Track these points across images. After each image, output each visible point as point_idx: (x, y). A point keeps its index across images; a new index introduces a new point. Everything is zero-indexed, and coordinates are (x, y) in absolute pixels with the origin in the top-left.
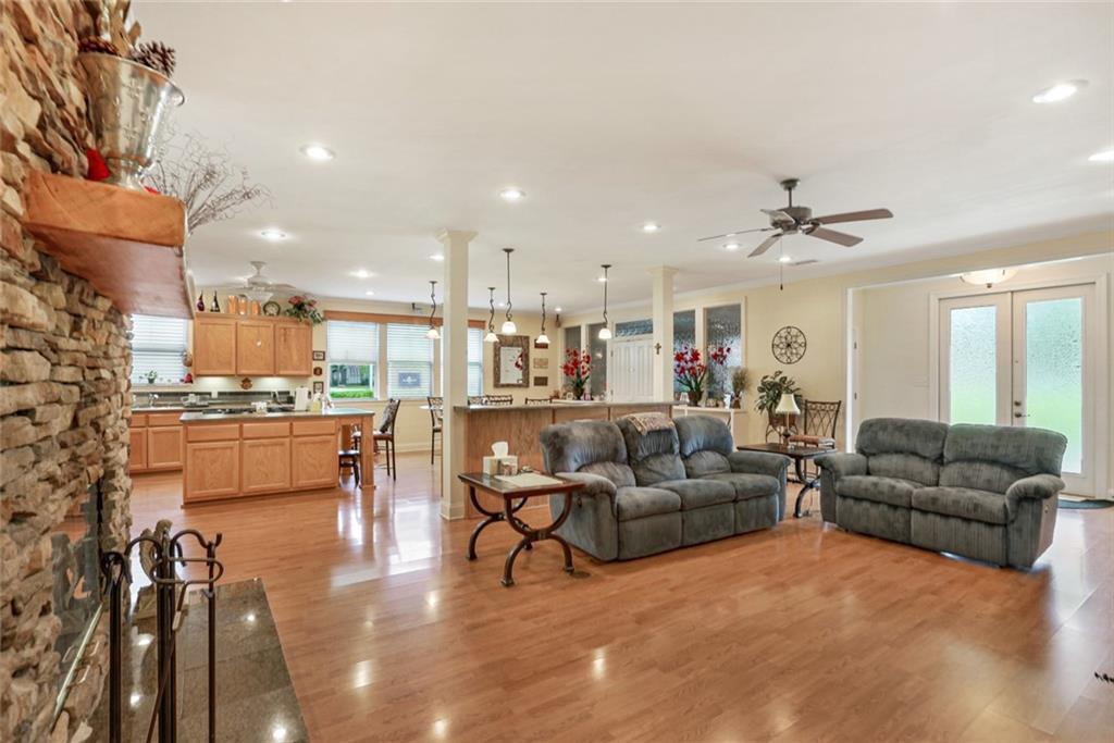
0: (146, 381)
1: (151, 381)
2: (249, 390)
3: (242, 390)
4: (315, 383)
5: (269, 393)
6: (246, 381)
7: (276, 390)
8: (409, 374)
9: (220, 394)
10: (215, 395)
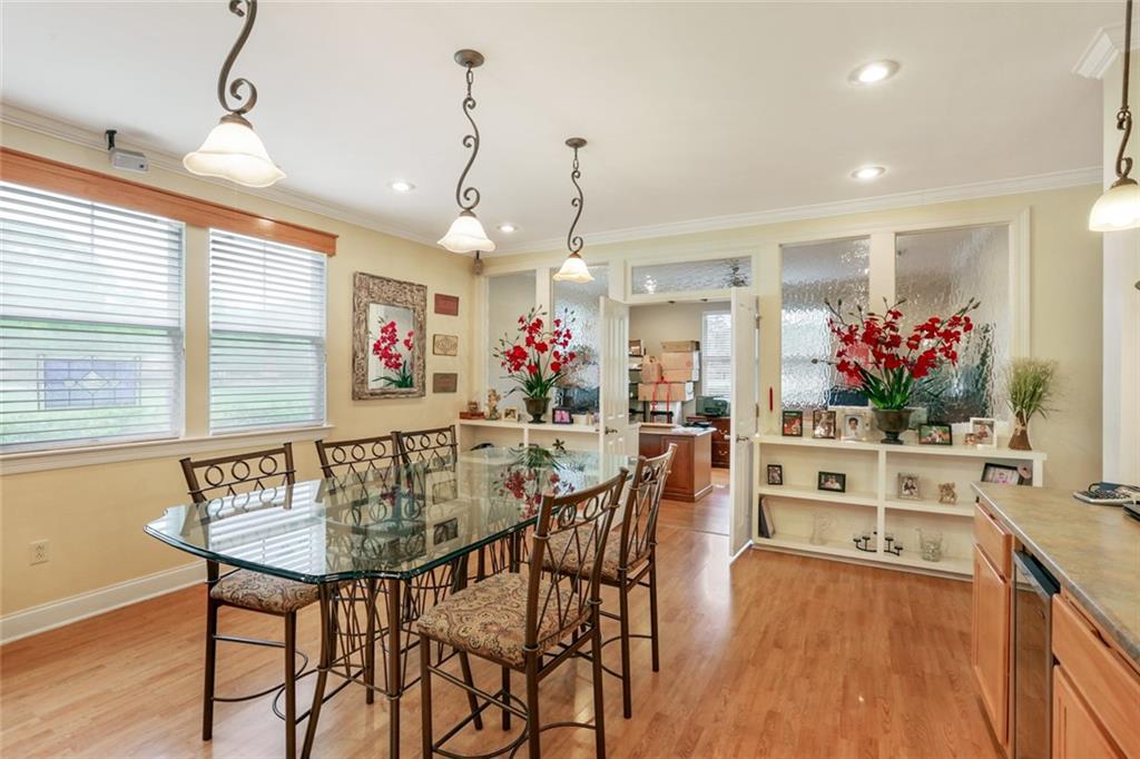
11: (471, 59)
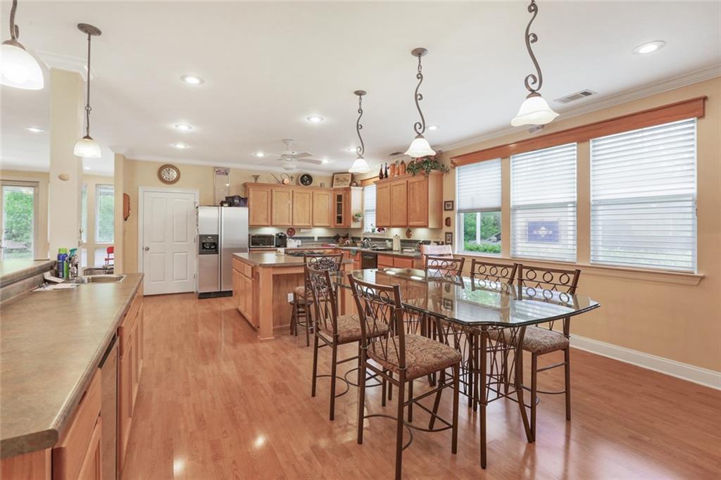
0: (371, 231)
1: (373, 231)
2: (411, 238)
4: (446, 234)
6: (409, 231)
8: (542, 224)
11: (419, 53)
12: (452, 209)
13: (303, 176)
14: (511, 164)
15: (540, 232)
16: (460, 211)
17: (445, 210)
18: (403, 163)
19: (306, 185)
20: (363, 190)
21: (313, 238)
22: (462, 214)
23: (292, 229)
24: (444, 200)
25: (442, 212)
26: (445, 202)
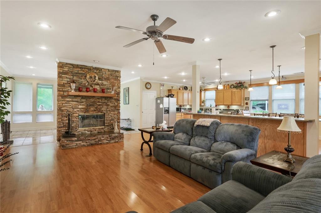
0: (210, 106)
1: (211, 106)
2: (229, 109)
3: (227, 109)
4: (246, 107)
5: (234, 110)
6: (228, 107)
7: (235, 109)
8: (283, 104)
9: (223, 110)
10: (222, 110)
12: (249, 100)
13: (185, 87)
14: (273, 88)
15: (282, 107)
16: (251, 100)
17: (246, 100)
18: (228, 85)
19: (186, 90)
20: (205, 92)
21: (186, 109)
22: (252, 102)
23: (181, 106)
24: (245, 97)
25: (244, 101)
26: (245, 98)
